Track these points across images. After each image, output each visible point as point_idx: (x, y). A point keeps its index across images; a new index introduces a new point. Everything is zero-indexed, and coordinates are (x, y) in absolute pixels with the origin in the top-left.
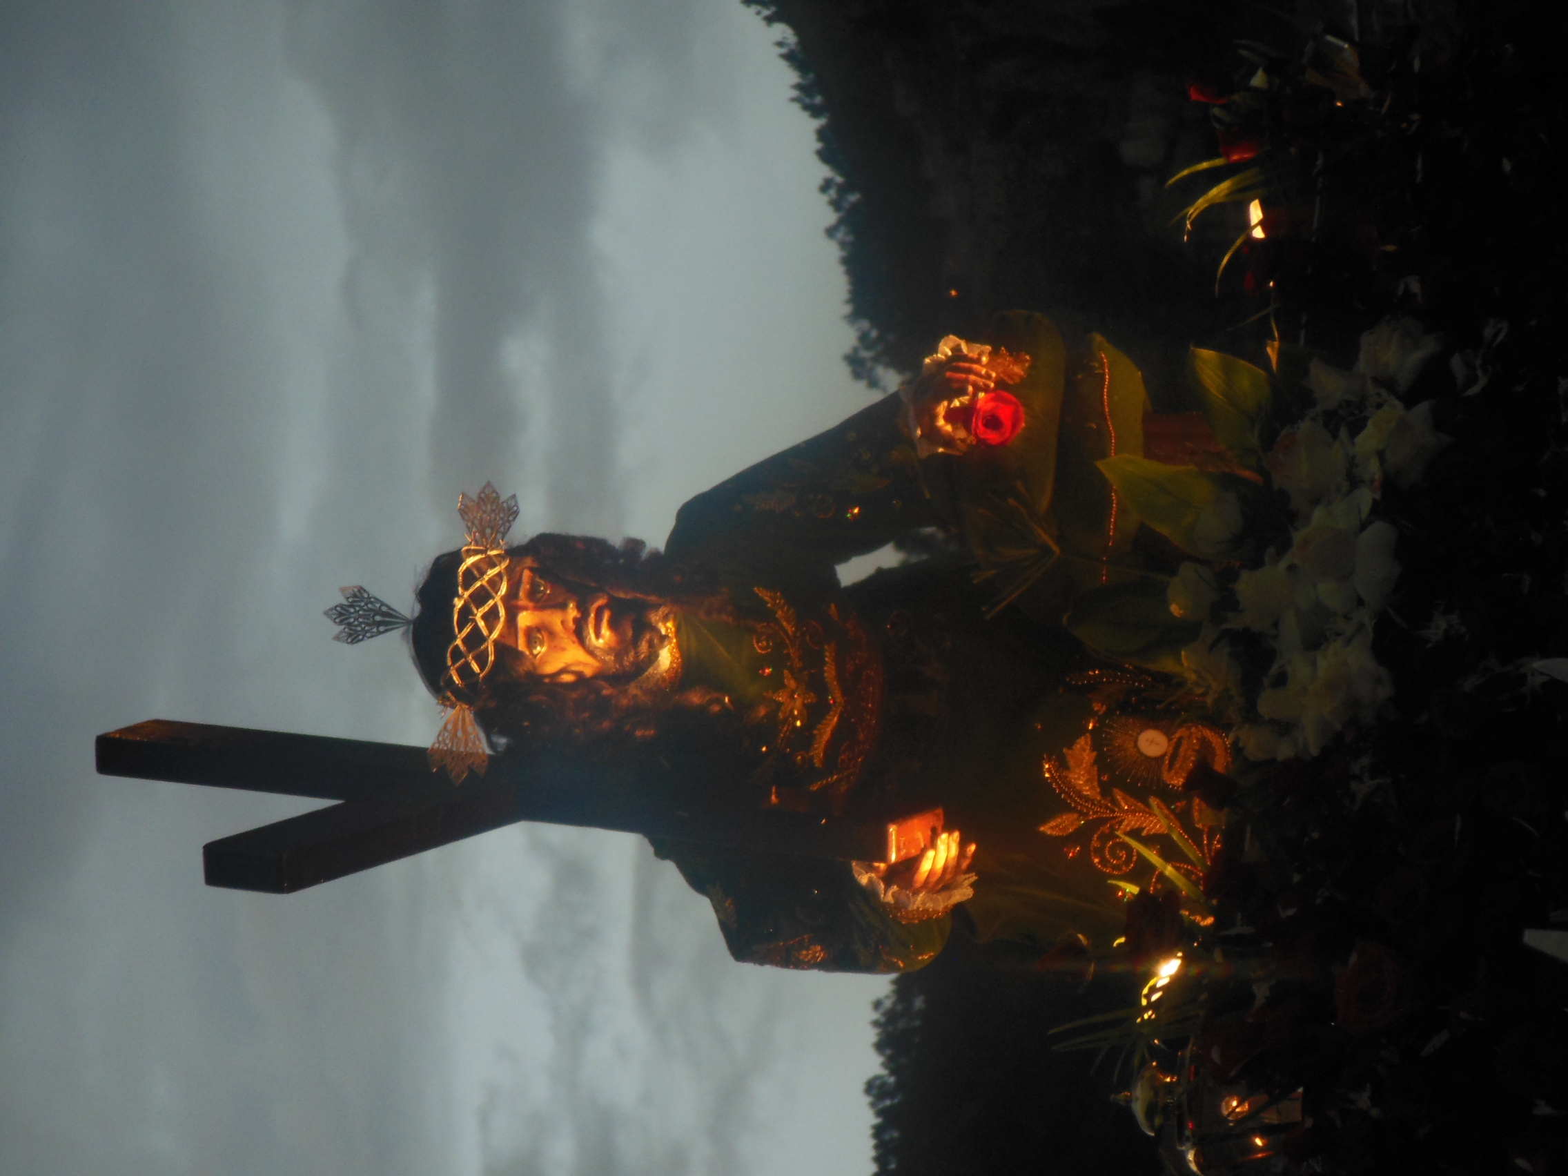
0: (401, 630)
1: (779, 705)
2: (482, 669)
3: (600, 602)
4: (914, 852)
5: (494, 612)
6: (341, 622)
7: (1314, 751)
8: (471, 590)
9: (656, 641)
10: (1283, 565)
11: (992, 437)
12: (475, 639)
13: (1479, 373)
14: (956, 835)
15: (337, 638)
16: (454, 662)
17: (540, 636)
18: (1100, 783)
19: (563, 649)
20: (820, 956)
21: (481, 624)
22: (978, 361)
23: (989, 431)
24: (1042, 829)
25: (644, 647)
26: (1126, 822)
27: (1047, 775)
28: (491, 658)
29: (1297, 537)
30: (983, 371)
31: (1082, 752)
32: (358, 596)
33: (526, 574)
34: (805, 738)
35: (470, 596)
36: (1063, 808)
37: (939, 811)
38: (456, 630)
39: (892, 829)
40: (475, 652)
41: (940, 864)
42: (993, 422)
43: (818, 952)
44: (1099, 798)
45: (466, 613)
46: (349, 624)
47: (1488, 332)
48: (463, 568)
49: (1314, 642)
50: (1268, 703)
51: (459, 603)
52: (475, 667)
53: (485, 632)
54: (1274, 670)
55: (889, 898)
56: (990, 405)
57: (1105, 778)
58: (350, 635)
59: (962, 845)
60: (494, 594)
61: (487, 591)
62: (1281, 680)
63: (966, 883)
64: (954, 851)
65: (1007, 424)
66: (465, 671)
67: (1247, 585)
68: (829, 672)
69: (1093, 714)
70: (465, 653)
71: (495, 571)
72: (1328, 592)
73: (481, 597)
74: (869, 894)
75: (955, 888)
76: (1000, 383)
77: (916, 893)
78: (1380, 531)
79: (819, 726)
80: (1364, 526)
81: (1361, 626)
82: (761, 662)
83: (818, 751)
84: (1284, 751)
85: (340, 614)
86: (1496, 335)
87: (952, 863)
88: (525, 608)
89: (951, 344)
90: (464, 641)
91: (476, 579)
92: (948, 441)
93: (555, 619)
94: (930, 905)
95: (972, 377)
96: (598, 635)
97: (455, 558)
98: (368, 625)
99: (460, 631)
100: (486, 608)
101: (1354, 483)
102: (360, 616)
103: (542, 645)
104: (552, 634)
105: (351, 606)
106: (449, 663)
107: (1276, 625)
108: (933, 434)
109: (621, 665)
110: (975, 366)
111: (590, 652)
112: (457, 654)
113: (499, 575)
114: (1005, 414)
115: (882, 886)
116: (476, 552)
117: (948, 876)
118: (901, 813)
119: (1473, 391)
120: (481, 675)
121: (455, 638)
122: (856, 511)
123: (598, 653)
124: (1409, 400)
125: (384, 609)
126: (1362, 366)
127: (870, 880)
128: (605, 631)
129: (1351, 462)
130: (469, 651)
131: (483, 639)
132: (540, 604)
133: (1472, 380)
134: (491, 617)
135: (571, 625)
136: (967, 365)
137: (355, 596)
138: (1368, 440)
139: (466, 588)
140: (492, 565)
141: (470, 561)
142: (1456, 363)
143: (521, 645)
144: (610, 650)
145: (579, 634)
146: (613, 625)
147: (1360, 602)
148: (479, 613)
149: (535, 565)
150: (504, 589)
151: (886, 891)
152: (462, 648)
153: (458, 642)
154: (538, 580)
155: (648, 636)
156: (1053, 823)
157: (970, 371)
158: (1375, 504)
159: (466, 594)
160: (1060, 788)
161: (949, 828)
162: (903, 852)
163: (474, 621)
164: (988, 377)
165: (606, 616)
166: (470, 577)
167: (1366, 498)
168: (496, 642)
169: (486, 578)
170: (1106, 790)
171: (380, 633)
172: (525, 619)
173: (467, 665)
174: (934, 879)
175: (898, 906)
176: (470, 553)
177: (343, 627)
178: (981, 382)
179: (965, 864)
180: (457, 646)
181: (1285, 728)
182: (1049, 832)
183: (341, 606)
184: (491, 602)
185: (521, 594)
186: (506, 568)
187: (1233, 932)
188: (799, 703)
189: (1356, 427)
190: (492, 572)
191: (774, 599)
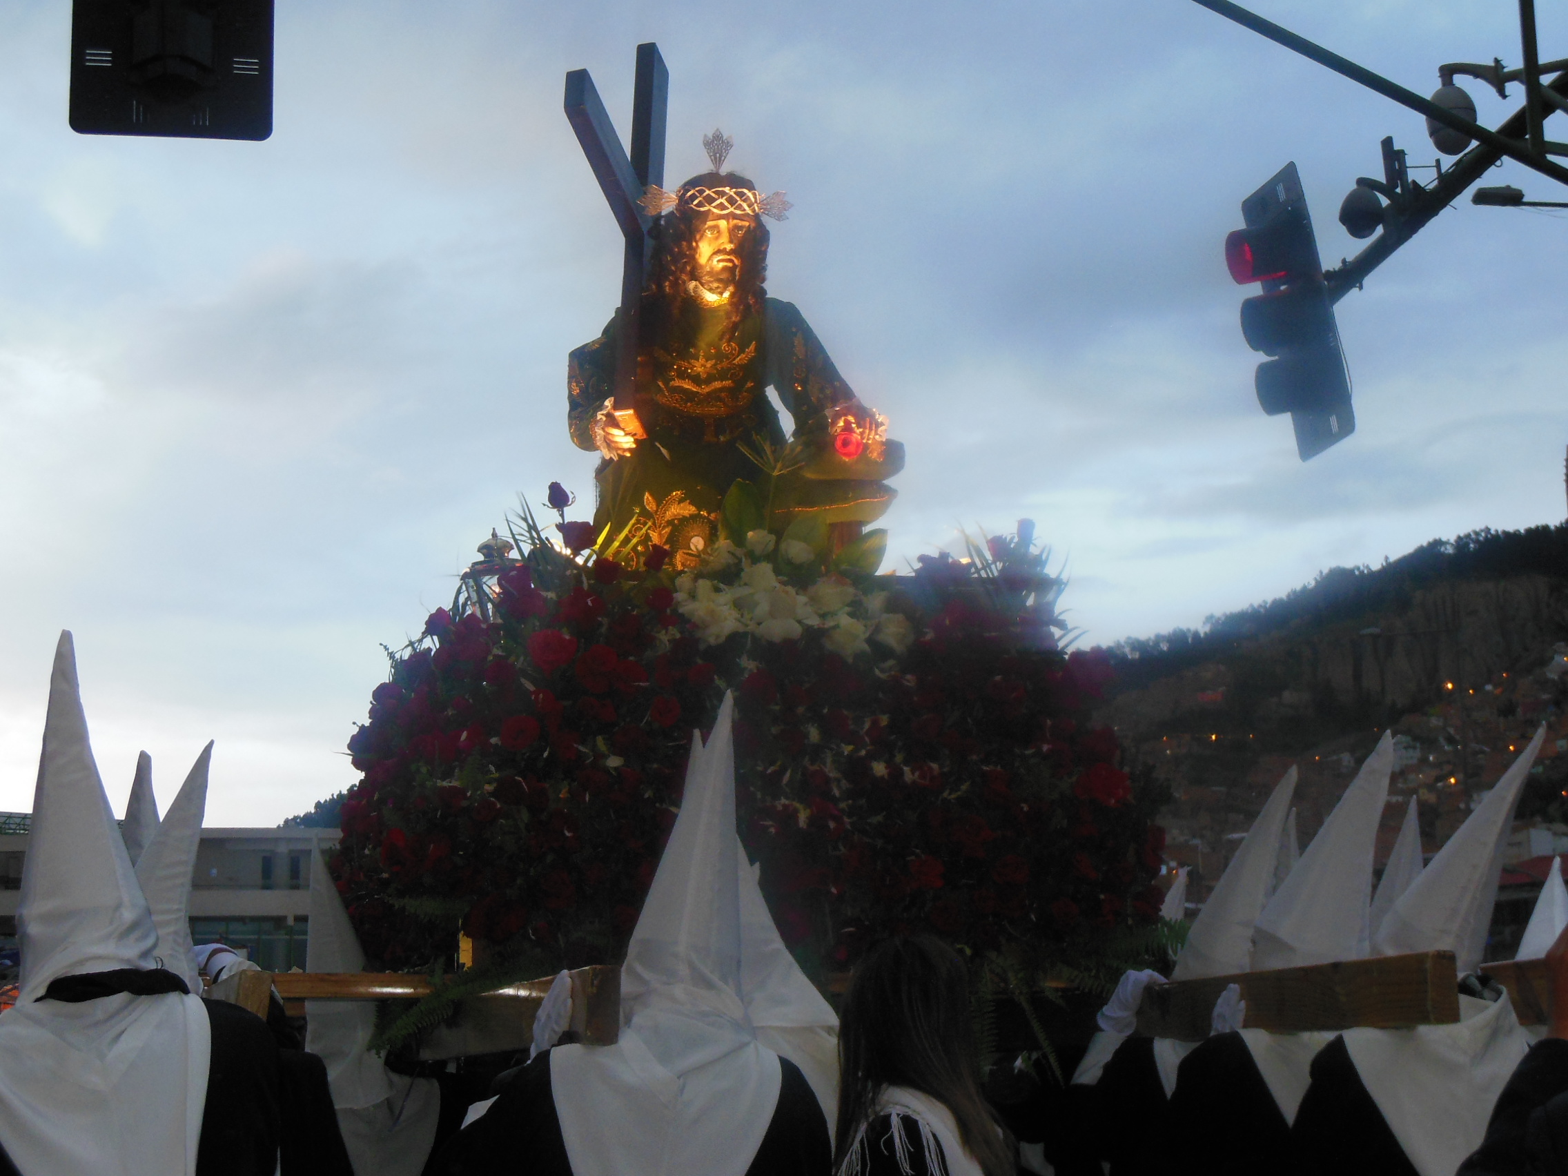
0: (714, 169)
1: (697, 360)
2: (695, 205)
3: (736, 261)
4: (622, 425)
5: (724, 208)
6: (713, 137)
7: (681, 610)
8: (734, 196)
9: (719, 290)
10: (778, 585)
11: (838, 443)
12: (710, 200)
13: (887, 674)
14: (634, 446)
15: (705, 136)
16: (697, 191)
17: (715, 232)
18: (673, 520)
19: (710, 246)
20: (575, 393)
21: (718, 202)
22: (876, 434)
23: (841, 441)
24: (647, 493)
25: (715, 285)
26: (655, 534)
27: (674, 493)
28: (702, 209)
29: (789, 588)
30: (871, 437)
31: (688, 510)
32: (728, 145)
33: (747, 224)
34: (682, 375)
35: (731, 196)
36: (659, 502)
37: (645, 437)
38: (714, 190)
39: (631, 412)
40: (704, 201)
41: (617, 439)
42: (845, 443)
43: (576, 391)
44: (666, 520)
45: (722, 194)
46: (713, 141)
47: (909, 677)
48: (745, 191)
49: (738, 604)
50: (704, 585)
51: (727, 189)
52: (695, 202)
53: (714, 205)
54: (722, 586)
55: (599, 417)
56: (854, 440)
57: (676, 521)
58: (708, 142)
59: (630, 450)
60: (734, 207)
61: (735, 204)
62: (717, 590)
63: (612, 456)
64: (626, 446)
65: (846, 451)
66: (693, 197)
67: (765, 568)
68: (717, 385)
69: (709, 514)
70: (702, 196)
71: (747, 208)
72: (763, 608)
73: (731, 201)
74: (601, 407)
75: (609, 450)
76: (866, 446)
77: (603, 429)
78: (797, 630)
79: (690, 382)
80: (799, 622)
81: (747, 626)
82: (718, 349)
83: (677, 383)
84: (680, 596)
85: (718, 137)
86: (908, 681)
87: (620, 446)
88: (728, 223)
89: (884, 421)
90: (709, 194)
91: (741, 198)
92: (834, 423)
93: (725, 238)
94: (598, 437)
95: (867, 431)
96: (719, 261)
97: (751, 187)
98: (714, 150)
99: (713, 192)
100: (726, 204)
101: (823, 616)
102: (718, 146)
103: (712, 234)
104: (717, 238)
105: (723, 142)
106: (697, 189)
107: (746, 584)
108: (837, 416)
109: (705, 275)
110: (873, 432)
111: (710, 258)
112: (701, 192)
113: (744, 210)
114: (852, 448)
115: (605, 412)
116: (755, 198)
117: (613, 445)
118: (640, 416)
119: (877, 672)
120: (692, 206)
121: (709, 190)
122: (799, 389)
123: (710, 262)
124: (870, 641)
125: (723, 158)
126: (885, 616)
127: (607, 407)
128: (721, 265)
129: (833, 614)
130: (704, 198)
131: (710, 204)
132: (733, 231)
133: (882, 671)
134: (722, 207)
135: (722, 248)
136: (874, 428)
137: (728, 142)
138: (845, 620)
139: (735, 193)
140: (749, 206)
141: (750, 194)
142: (891, 662)
143: (710, 223)
144: (712, 269)
145: (718, 252)
146: (724, 268)
147: (759, 624)
148: (723, 200)
149: (752, 227)
150: (738, 212)
151: (603, 414)
152: (705, 194)
153: (707, 192)
154: (744, 230)
155: (721, 286)
156: (650, 498)
157: (871, 429)
158: (812, 627)
159: (732, 193)
160: (668, 501)
161: (636, 441)
162: (620, 419)
163: (719, 198)
164: (868, 439)
165: (730, 265)
166: (741, 195)
167: (814, 622)
168: (709, 210)
169: (742, 203)
170: (670, 523)
171: (710, 156)
172: (723, 224)
173: (697, 197)
174: (610, 437)
175: (596, 422)
176: (755, 195)
177: (711, 138)
178: (866, 435)
179: (620, 452)
180: (705, 191)
181: (693, 596)
182: (646, 497)
183: (722, 137)
184: (729, 206)
185: (735, 221)
186: (748, 214)
187: (584, 579)
188: (699, 369)
189: (852, 615)
190: (745, 205)
191: (750, 352)
